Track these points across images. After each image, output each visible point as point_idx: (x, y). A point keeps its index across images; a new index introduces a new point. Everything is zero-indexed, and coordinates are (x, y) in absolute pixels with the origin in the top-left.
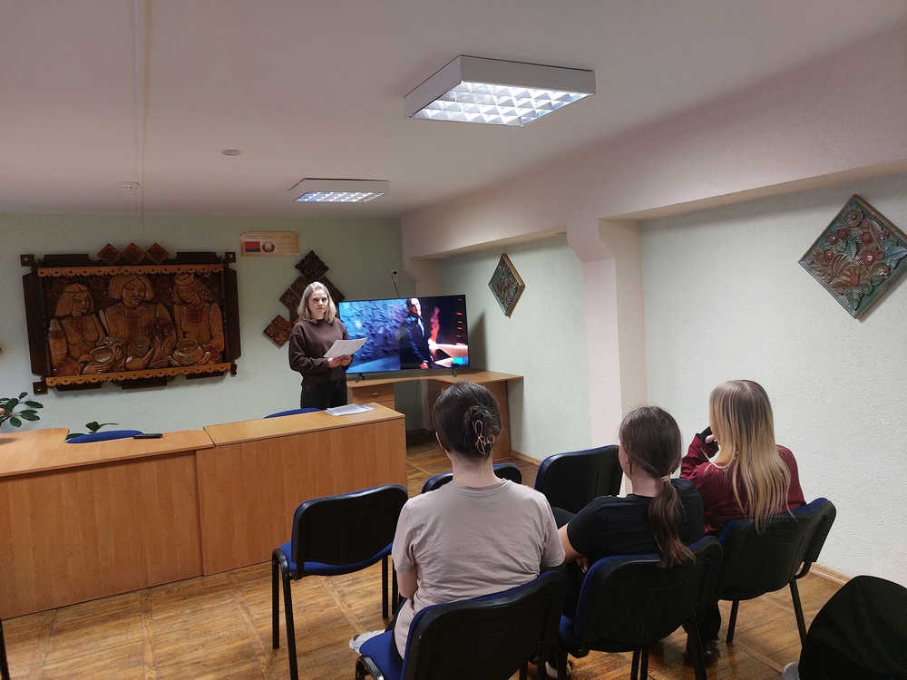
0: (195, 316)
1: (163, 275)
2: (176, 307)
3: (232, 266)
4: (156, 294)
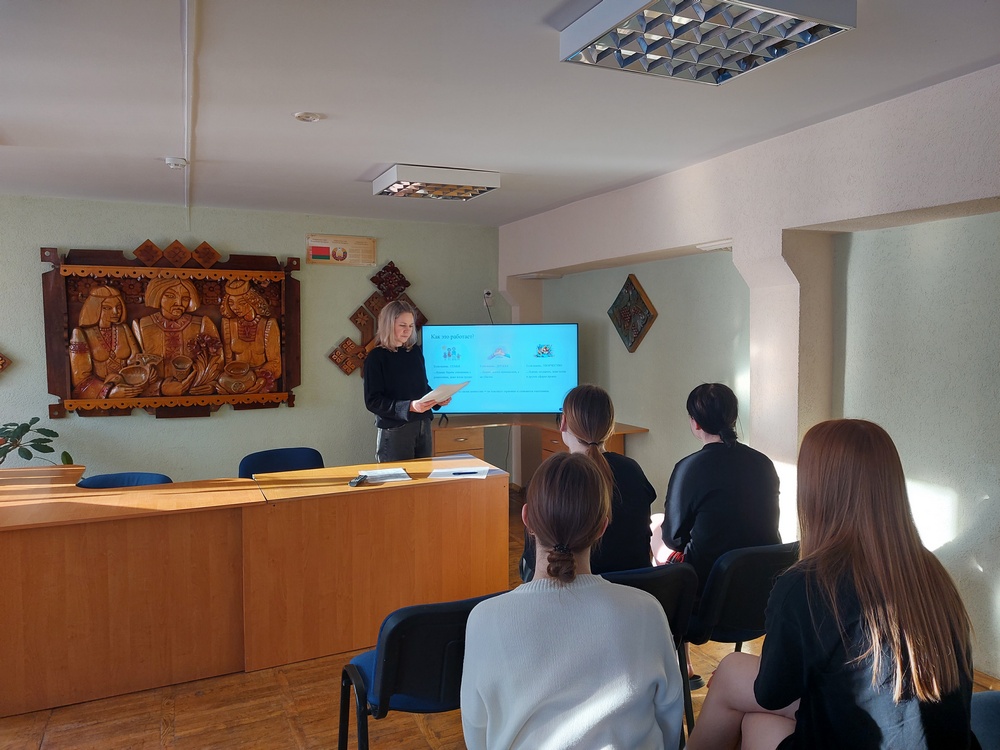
0: (248, 333)
1: (211, 281)
2: (225, 322)
3: (295, 275)
4: (202, 304)
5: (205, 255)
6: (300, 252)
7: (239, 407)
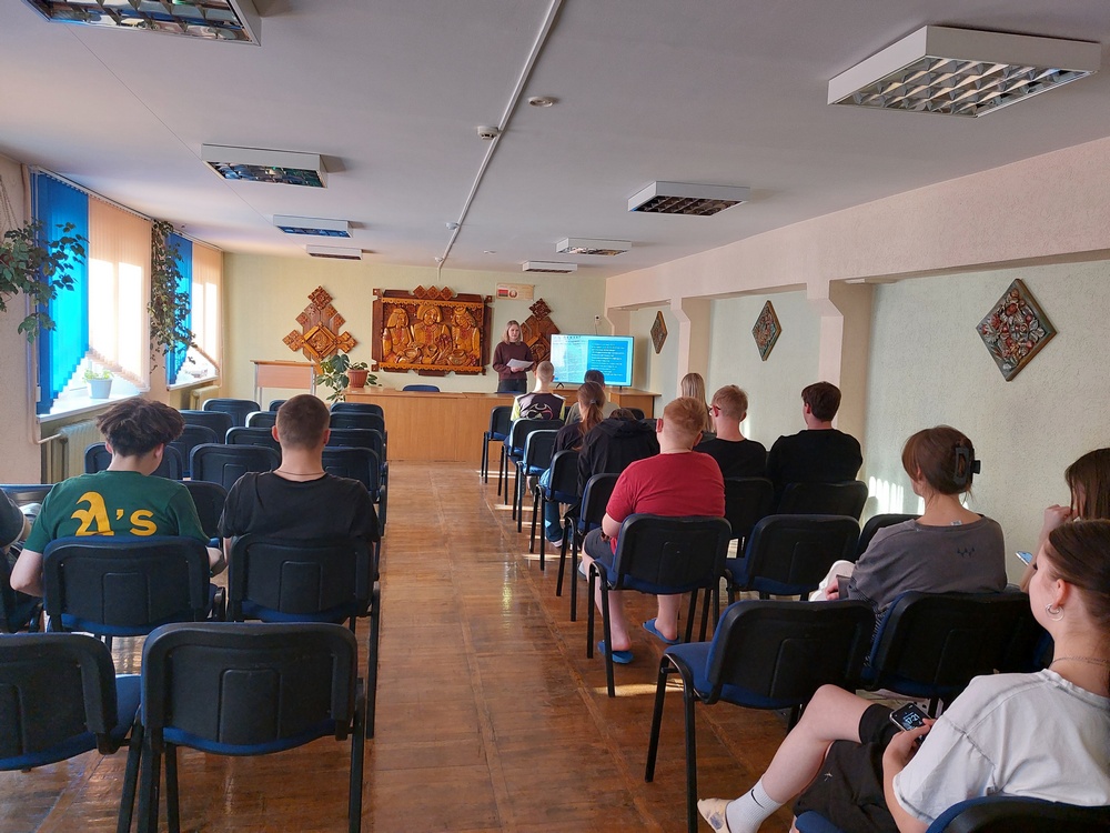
1: (448, 307)
2: (453, 328)
3: (489, 305)
4: (443, 319)
5: (447, 294)
6: (493, 293)
7: (458, 373)
